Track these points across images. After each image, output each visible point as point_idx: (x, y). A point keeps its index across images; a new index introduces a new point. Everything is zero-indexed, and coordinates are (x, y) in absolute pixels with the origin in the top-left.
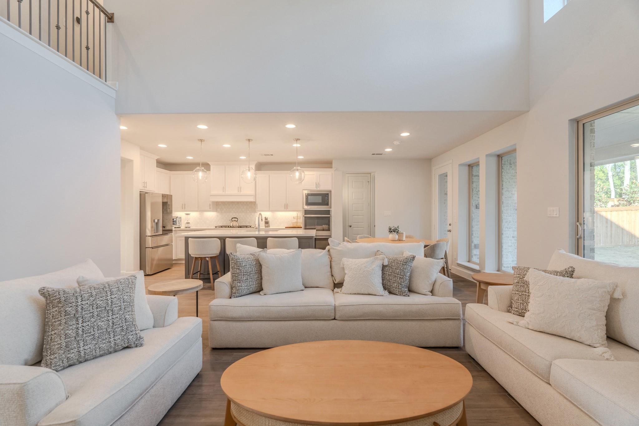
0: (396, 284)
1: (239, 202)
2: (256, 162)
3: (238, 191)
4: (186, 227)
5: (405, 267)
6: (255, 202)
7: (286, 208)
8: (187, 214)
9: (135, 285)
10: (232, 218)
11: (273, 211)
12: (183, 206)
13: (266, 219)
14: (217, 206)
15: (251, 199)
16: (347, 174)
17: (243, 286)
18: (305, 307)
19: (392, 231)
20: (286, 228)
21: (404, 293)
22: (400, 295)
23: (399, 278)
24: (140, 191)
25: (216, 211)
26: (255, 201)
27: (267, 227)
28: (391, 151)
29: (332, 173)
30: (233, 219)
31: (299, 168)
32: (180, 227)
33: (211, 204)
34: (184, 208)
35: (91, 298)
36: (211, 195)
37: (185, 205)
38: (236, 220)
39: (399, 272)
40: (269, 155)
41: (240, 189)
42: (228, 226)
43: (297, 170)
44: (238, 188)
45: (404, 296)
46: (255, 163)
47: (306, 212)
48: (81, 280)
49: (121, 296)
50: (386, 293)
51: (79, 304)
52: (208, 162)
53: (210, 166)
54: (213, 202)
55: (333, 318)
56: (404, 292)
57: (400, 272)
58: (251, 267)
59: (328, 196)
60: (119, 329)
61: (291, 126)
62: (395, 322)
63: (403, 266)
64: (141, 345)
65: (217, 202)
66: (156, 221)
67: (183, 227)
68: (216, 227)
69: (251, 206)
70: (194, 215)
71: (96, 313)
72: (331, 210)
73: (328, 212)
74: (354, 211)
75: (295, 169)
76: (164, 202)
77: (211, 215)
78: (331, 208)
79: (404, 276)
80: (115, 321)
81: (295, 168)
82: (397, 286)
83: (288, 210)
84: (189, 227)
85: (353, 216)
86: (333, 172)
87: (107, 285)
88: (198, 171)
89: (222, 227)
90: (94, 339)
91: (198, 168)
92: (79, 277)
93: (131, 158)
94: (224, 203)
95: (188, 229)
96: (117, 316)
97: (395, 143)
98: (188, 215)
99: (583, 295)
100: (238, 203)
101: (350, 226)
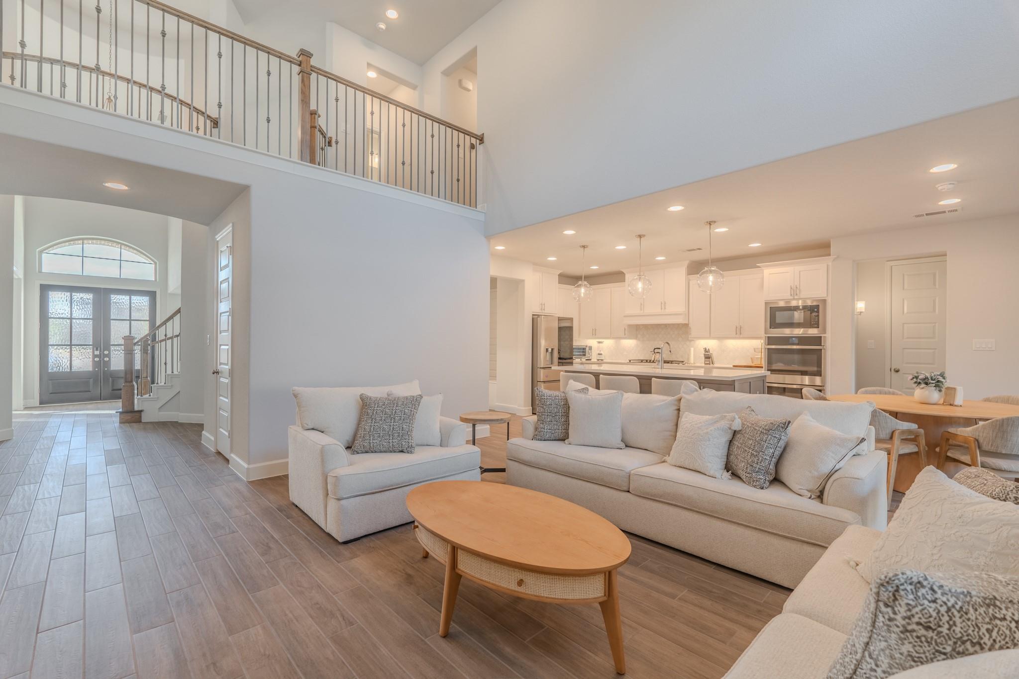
0: (744, 464)
1: (668, 324)
2: (688, 261)
3: (661, 309)
4: (598, 360)
5: (765, 438)
6: (686, 326)
7: (739, 333)
8: (599, 342)
9: (419, 403)
10: (655, 349)
11: (720, 338)
12: (594, 331)
13: (706, 350)
14: (637, 330)
15: (680, 320)
16: (888, 261)
17: (546, 428)
18: (592, 465)
19: (920, 383)
20: (734, 366)
21: (756, 483)
22: (749, 484)
23: (749, 454)
24: (533, 315)
25: (636, 338)
26: (687, 323)
27: (707, 364)
28: (958, 203)
29: (828, 265)
30: (656, 351)
31: (713, 269)
32: (591, 360)
33: (626, 328)
34: (594, 334)
35: (383, 407)
36: (625, 316)
37: (595, 330)
38: (659, 351)
39: (751, 445)
40: (694, 250)
41: (663, 305)
42: (647, 361)
43: (711, 272)
44: (662, 303)
45: (755, 486)
46: (686, 263)
47: (770, 340)
48: (389, 393)
49: (403, 409)
50: (727, 475)
51: (375, 409)
52: (622, 270)
53: (625, 274)
54: (630, 326)
55: (626, 489)
56: (757, 481)
57: (753, 445)
58: (557, 408)
59: (818, 312)
60: (397, 434)
61: (676, 208)
62: (714, 521)
63: (762, 435)
64: (411, 452)
65: (637, 325)
66: (550, 350)
67: (594, 360)
68: (630, 361)
69: (682, 330)
70: (608, 343)
71: (383, 418)
72: (825, 337)
73: (818, 340)
74: (908, 338)
75: (707, 271)
76: (560, 327)
77: (630, 343)
78: (825, 333)
79: (761, 453)
80: (395, 427)
81: (706, 269)
82: (745, 467)
83: (741, 336)
84: (602, 360)
85: (904, 349)
86: (830, 264)
87: (396, 399)
88: (580, 286)
89: (642, 361)
90: (379, 436)
91: (580, 282)
92: (389, 391)
93: (523, 279)
94: (646, 327)
95: (600, 362)
96: (397, 424)
97: (940, 188)
98: (600, 344)
99: (957, 532)
100: (666, 326)
101: (897, 371)
